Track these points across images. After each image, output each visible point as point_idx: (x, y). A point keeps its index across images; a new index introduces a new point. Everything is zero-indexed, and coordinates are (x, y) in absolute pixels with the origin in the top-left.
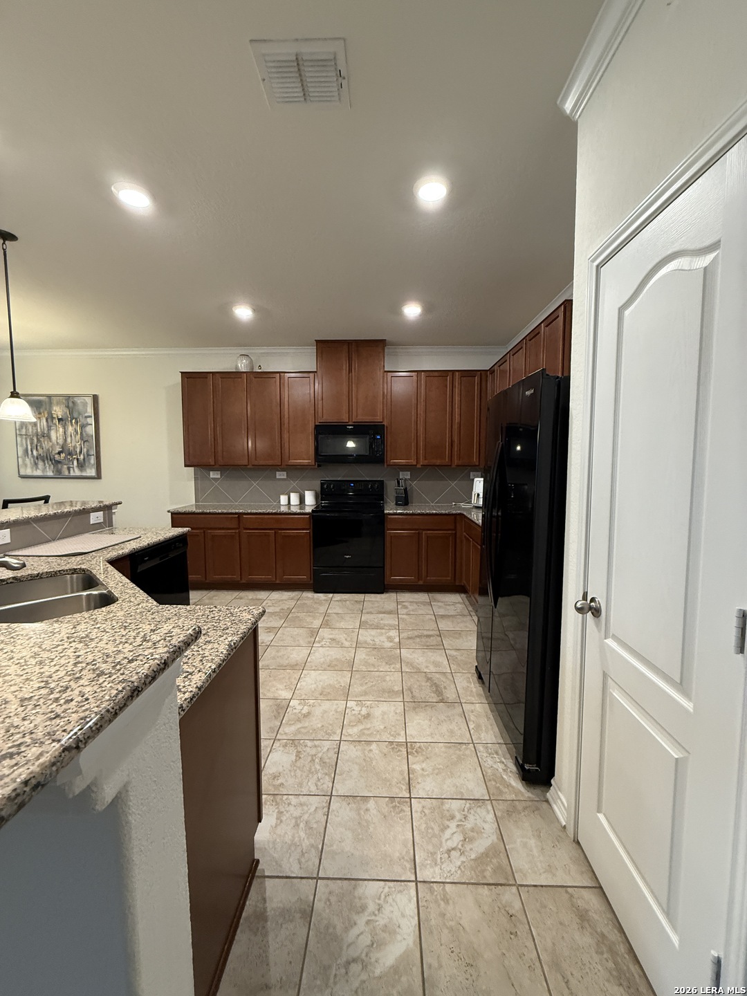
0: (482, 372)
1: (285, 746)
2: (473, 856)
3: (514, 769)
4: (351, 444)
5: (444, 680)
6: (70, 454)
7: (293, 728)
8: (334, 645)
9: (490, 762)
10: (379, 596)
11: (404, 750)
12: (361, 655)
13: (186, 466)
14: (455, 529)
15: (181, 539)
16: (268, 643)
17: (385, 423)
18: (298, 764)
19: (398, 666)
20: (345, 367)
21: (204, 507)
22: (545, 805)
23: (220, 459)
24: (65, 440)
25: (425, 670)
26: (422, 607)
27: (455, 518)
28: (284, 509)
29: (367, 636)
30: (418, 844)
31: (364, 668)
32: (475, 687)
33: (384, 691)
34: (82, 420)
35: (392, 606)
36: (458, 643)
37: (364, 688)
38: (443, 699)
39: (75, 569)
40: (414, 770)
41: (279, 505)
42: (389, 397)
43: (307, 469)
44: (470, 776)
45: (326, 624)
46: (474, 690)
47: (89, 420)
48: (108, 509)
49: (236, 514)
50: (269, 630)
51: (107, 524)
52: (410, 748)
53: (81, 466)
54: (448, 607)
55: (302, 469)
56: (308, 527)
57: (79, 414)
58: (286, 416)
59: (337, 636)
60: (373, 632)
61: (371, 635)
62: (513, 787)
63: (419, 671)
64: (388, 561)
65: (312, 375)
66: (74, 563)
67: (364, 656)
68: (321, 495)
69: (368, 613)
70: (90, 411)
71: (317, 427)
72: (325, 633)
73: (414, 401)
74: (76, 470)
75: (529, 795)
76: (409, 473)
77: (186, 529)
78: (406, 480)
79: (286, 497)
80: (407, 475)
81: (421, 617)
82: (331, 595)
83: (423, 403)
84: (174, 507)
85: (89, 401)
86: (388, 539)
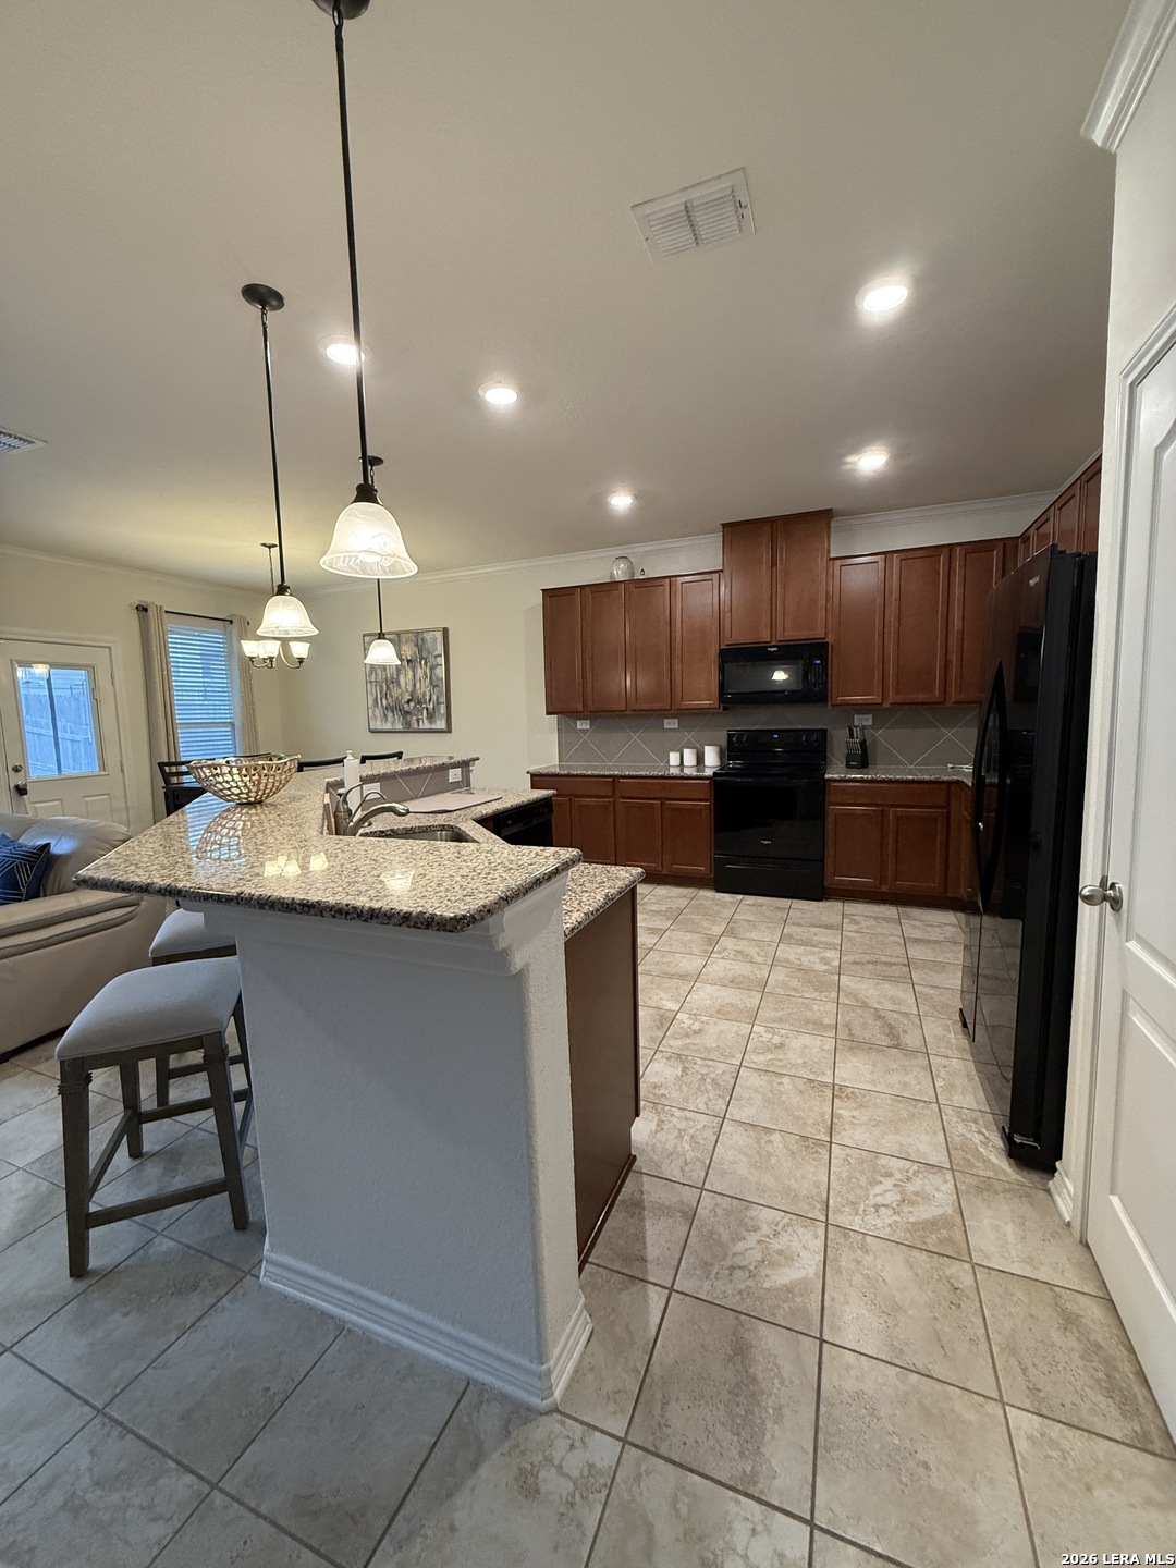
0: (1008, 542)
1: (669, 1059)
2: (912, 1219)
3: (1000, 1144)
4: (780, 676)
5: (906, 1022)
6: (419, 703)
7: (679, 1043)
8: (739, 958)
9: (961, 1129)
10: (814, 904)
11: (829, 1094)
12: (779, 975)
13: (547, 714)
14: (948, 806)
15: (544, 803)
16: (650, 946)
17: (830, 640)
18: (684, 1079)
19: (834, 995)
20: (766, 558)
21: (570, 767)
22: (1042, 1195)
23: (590, 703)
24: (415, 686)
25: (876, 1006)
26: (885, 924)
27: (949, 789)
28: (674, 771)
29: (788, 952)
30: (834, 1189)
31: (782, 992)
32: (956, 1038)
33: (807, 1021)
34: (431, 660)
35: (835, 919)
36: (937, 978)
37: (778, 1014)
38: (898, 1045)
39: (444, 826)
40: (840, 1116)
41: (668, 767)
42: (836, 599)
43: (707, 714)
44: (926, 1138)
45: (729, 932)
46: (954, 1041)
47: (438, 659)
48: (465, 765)
49: (610, 776)
50: (652, 931)
51: (465, 784)
52: (837, 1091)
53: (431, 717)
54: (929, 929)
55: (699, 714)
56: (708, 797)
57: (429, 653)
58: (679, 639)
59: (746, 949)
60: (800, 950)
61: (795, 953)
62: (993, 1164)
63: (865, 1006)
64: (830, 852)
65: (715, 576)
66: (441, 820)
67: (782, 977)
68: (729, 752)
69: (793, 924)
70: (440, 649)
71: (722, 652)
72: (728, 943)
73: (879, 601)
74: (425, 722)
75: (1019, 1177)
76: (871, 716)
77: (551, 792)
78: (864, 728)
79: (678, 754)
80: (868, 720)
81: (880, 938)
82: (741, 897)
83: (895, 604)
84: (534, 768)
85: (439, 635)
86: (830, 819)
